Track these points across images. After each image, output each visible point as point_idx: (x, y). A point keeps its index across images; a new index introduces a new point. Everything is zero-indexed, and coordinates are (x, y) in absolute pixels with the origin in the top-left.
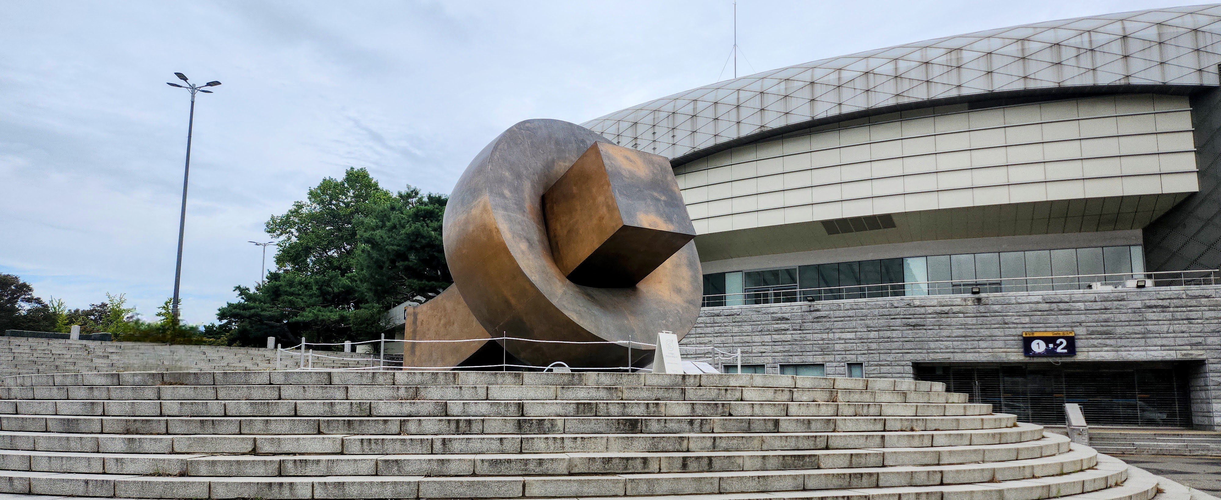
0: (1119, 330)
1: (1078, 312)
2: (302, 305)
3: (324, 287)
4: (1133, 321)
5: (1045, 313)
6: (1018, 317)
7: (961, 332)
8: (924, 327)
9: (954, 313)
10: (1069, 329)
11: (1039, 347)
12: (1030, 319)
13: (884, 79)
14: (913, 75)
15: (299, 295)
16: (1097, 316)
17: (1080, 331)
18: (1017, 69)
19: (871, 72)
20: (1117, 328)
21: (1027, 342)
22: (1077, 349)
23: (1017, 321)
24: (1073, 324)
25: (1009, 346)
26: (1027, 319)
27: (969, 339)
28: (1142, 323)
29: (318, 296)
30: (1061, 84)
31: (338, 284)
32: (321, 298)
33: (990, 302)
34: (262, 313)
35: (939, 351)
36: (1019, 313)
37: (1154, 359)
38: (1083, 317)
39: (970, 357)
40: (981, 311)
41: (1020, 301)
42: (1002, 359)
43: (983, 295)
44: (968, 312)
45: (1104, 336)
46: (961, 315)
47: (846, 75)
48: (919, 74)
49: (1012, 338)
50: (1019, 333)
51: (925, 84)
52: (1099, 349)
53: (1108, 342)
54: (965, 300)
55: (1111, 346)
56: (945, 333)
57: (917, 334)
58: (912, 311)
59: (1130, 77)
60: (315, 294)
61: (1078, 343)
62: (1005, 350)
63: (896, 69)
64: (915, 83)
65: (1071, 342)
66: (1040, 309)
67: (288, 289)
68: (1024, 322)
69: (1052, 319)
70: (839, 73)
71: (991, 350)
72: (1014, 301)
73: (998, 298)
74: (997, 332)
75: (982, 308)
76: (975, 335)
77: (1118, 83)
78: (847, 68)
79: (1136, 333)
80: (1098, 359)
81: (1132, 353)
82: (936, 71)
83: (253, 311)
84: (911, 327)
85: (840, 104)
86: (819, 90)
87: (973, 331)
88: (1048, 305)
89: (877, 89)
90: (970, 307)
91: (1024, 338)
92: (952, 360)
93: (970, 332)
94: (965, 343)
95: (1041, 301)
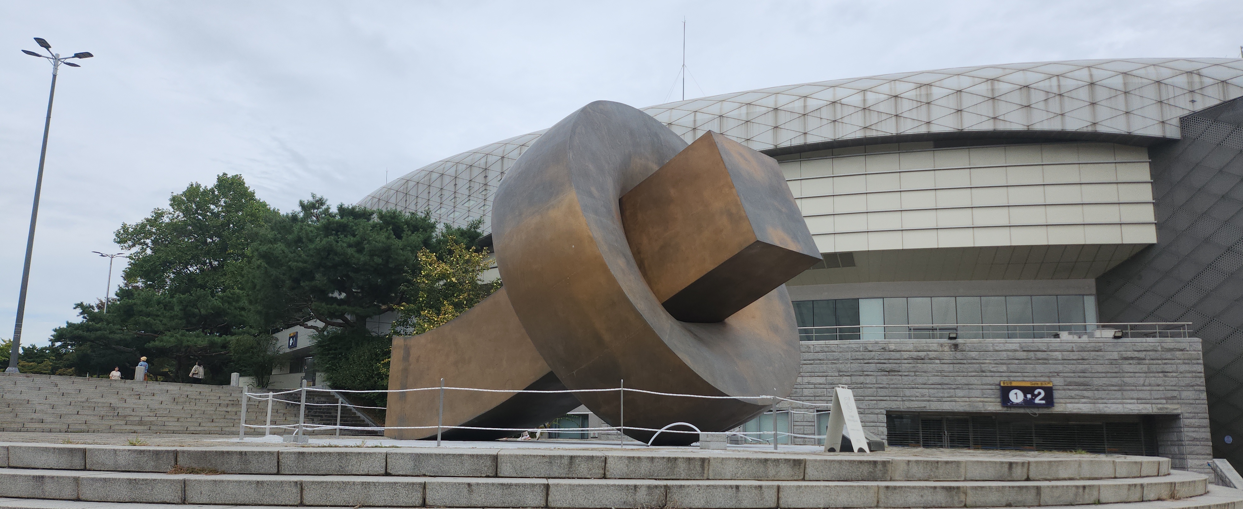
0: (1097, 382)
1: (1055, 362)
2: (161, 328)
3: (189, 308)
4: (1111, 373)
5: (1023, 362)
6: (996, 365)
7: (937, 379)
8: (900, 373)
9: (930, 359)
10: (1047, 379)
11: (1016, 397)
12: (1008, 368)
13: (852, 110)
14: (882, 108)
15: (158, 316)
16: (1074, 366)
17: (1057, 382)
18: (986, 109)
19: (838, 102)
20: (1094, 379)
21: (1005, 391)
22: (1055, 401)
23: (994, 369)
24: (1051, 375)
25: (985, 396)
26: (1004, 368)
27: (945, 387)
28: (1118, 375)
29: (181, 319)
30: (1030, 127)
31: (207, 306)
32: (184, 321)
33: (967, 349)
34: (111, 336)
35: (914, 399)
36: (996, 361)
37: (1131, 412)
38: (1060, 368)
39: (947, 407)
40: (958, 358)
41: (997, 348)
42: (978, 409)
43: (959, 341)
44: (944, 358)
45: (1082, 388)
46: (938, 361)
47: (812, 104)
48: (887, 107)
49: (989, 387)
50: (997, 382)
51: (894, 118)
52: (1076, 401)
53: (1086, 393)
54: (942, 345)
55: (1088, 398)
56: (920, 380)
57: (892, 380)
58: (887, 355)
59: (1097, 125)
60: (177, 316)
61: (1056, 394)
62: (982, 399)
63: (864, 100)
64: (884, 117)
65: (1049, 392)
66: (1017, 357)
67: (143, 308)
68: (1002, 370)
69: (1029, 367)
70: (805, 101)
71: (967, 400)
72: (991, 349)
73: (976, 345)
74: (973, 380)
75: (959, 355)
76: (952, 383)
77: (1085, 130)
78: (813, 96)
79: (1113, 386)
80: (1075, 411)
81: (1109, 405)
82: (905, 106)
83: (99, 333)
84: (885, 373)
85: (805, 133)
86: (783, 118)
87: (950, 379)
88: (1025, 353)
89: (845, 120)
90: (946, 353)
91: (1002, 387)
92: (928, 409)
93: (946, 380)
94: (942, 390)
95: (1018, 349)
